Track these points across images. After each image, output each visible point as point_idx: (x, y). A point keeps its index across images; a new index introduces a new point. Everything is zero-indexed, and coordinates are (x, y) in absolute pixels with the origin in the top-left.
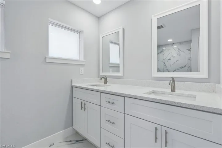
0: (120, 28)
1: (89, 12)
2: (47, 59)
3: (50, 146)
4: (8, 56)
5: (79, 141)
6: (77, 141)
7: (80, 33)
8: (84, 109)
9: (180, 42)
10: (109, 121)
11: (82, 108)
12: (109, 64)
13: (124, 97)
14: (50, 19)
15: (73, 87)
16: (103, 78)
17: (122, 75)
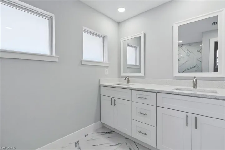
0: (141, 34)
1: (110, 18)
2: (82, 62)
3: (86, 136)
4: (57, 60)
5: (109, 132)
6: (107, 132)
7: (104, 37)
8: (115, 105)
9: (189, 44)
10: (140, 113)
11: (112, 104)
12: (127, 65)
13: (156, 93)
14: (84, 28)
15: (100, 86)
16: (127, 78)
17: (144, 75)
